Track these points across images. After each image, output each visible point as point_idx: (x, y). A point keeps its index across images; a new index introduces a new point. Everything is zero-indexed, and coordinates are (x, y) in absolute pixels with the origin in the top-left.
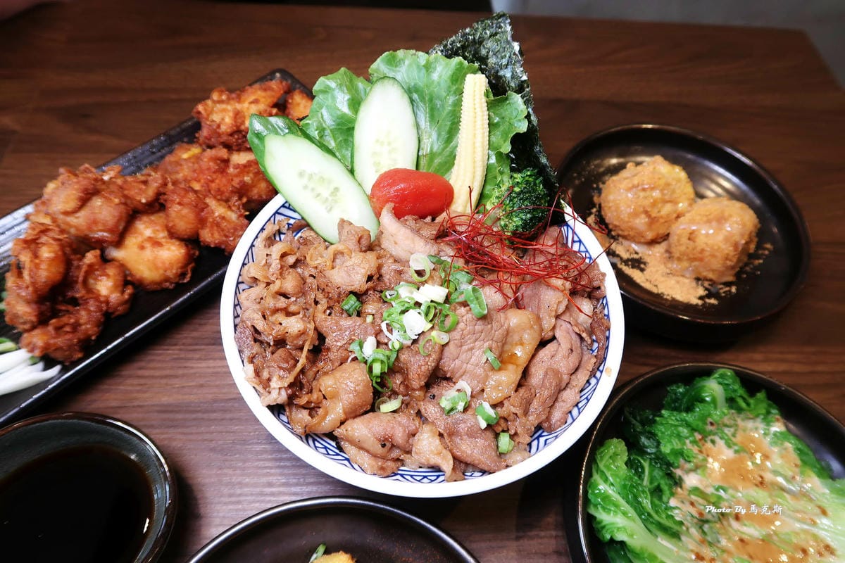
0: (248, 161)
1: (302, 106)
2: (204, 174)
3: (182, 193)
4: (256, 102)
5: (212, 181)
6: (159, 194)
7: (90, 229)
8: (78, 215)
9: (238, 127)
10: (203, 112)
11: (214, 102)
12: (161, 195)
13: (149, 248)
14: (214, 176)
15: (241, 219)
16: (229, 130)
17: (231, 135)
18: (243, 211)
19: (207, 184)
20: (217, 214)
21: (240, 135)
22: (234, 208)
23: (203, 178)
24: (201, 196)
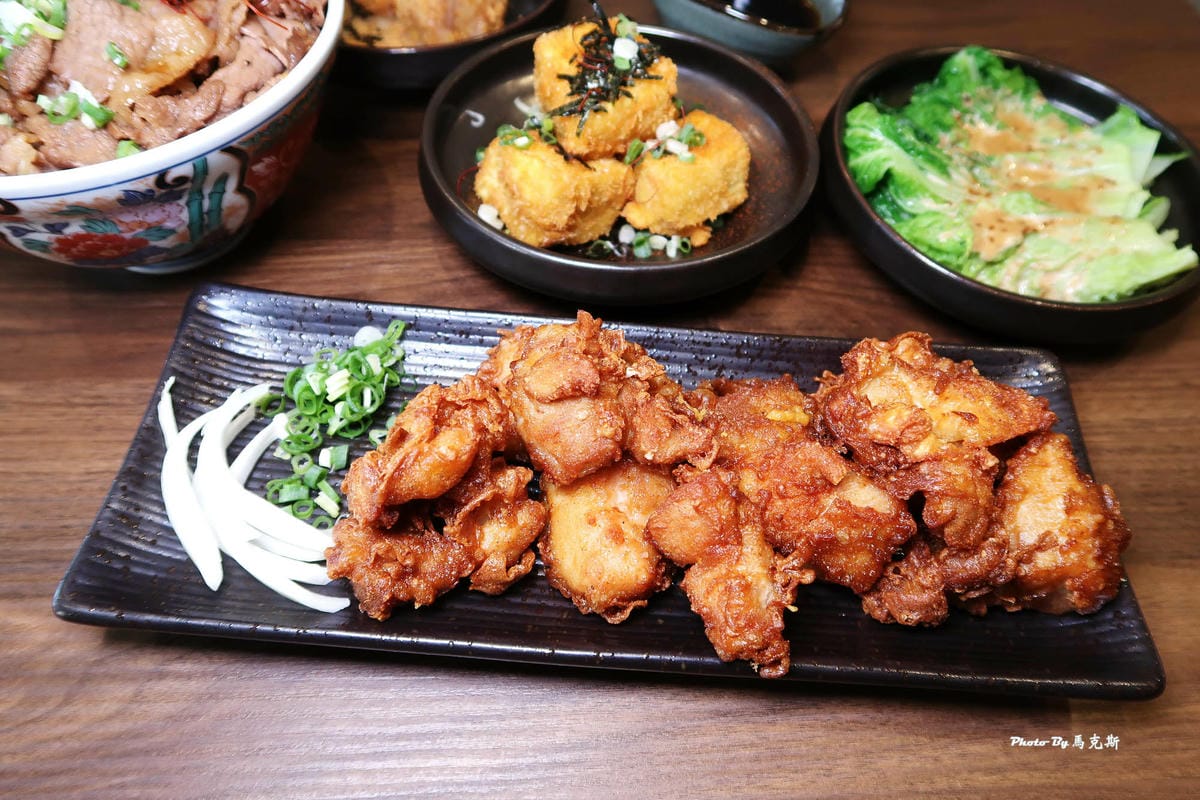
0: (871, 510)
1: (1049, 472)
2: (779, 475)
3: (716, 491)
4: (970, 418)
5: (783, 497)
6: (681, 460)
7: (543, 439)
8: (543, 407)
9: (899, 442)
10: (861, 367)
11: (895, 360)
12: (683, 464)
13: (600, 530)
14: (792, 491)
15: (774, 611)
16: (879, 436)
17: (877, 446)
18: (789, 596)
19: (770, 494)
20: (741, 569)
21: (892, 459)
22: (779, 578)
23: (774, 479)
24: (742, 515)
